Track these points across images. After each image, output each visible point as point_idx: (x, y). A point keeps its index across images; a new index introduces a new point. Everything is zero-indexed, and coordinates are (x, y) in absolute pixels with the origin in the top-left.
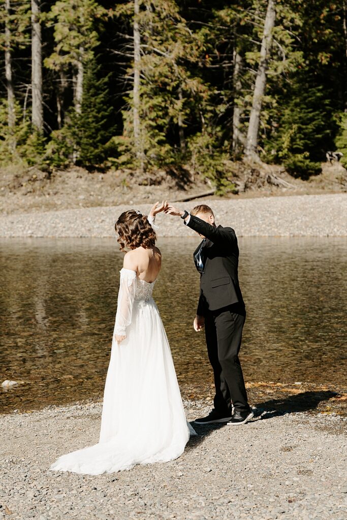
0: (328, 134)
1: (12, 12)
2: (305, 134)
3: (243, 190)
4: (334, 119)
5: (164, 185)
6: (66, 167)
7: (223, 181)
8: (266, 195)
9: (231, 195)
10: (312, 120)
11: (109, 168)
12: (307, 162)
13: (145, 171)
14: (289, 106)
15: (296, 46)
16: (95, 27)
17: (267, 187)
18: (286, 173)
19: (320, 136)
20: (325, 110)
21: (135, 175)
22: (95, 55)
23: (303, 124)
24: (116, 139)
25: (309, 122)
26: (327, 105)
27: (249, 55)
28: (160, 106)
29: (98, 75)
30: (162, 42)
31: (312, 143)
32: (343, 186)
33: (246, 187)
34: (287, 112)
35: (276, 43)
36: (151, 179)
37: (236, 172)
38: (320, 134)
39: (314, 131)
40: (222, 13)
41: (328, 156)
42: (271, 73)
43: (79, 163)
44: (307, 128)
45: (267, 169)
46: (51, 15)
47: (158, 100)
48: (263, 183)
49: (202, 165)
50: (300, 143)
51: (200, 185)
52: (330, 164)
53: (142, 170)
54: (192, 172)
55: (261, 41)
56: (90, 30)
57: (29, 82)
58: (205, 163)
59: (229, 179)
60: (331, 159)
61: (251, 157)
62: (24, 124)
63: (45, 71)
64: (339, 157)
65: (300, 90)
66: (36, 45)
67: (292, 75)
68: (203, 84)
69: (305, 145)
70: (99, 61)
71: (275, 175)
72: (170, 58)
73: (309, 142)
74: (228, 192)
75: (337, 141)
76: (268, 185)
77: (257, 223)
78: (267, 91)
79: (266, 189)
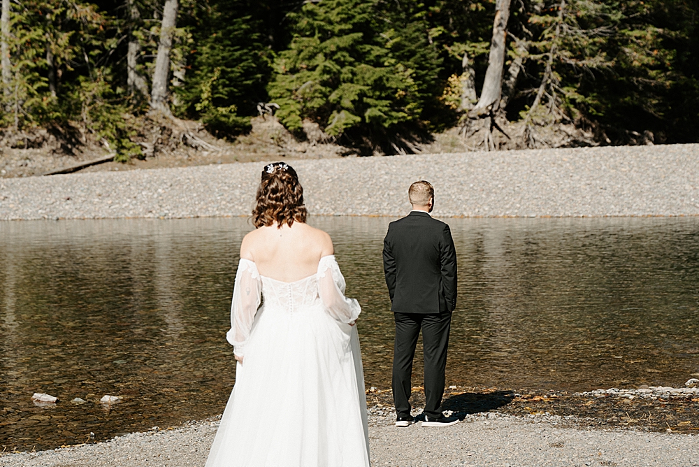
0: (258, 78)
2: (230, 79)
3: (152, 154)
4: (265, 59)
5: (47, 148)
7: (125, 142)
8: (182, 163)
9: (136, 160)
10: (239, 60)
12: (233, 117)
13: (20, 128)
14: (208, 42)
17: (182, 150)
18: (205, 131)
19: (249, 82)
20: (254, 47)
21: (7, 135)
23: (227, 65)
25: (235, 63)
26: (255, 40)
28: (40, 41)
31: (240, 91)
32: (280, 148)
33: (156, 150)
34: (205, 49)
36: (28, 140)
37: (141, 129)
38: (250, 79)
39: (242, 75)
41: (259, 108)
44: (232, 72)
45: (182, 126)
47: (37, 33)
48: (177, 144)
49: (96, 120)
50: (223, 92)
51: (94, 147)
52: (263, 120)
53: (16, 128)
54: (82, 130)
58: (101, 118)
59: (132, 139)
60: (264, 113)
61: (158, 109)
64: (274, 110)
65: (222, 19)
68: (98, 11)
69: (230, 94)
71: (192, 134)
73: (235, 90)
74: (132, 157)
75: (270, 90)
76: (185, 147)
77: (213, 199)
78: (179, 24)
79: (181, 152)
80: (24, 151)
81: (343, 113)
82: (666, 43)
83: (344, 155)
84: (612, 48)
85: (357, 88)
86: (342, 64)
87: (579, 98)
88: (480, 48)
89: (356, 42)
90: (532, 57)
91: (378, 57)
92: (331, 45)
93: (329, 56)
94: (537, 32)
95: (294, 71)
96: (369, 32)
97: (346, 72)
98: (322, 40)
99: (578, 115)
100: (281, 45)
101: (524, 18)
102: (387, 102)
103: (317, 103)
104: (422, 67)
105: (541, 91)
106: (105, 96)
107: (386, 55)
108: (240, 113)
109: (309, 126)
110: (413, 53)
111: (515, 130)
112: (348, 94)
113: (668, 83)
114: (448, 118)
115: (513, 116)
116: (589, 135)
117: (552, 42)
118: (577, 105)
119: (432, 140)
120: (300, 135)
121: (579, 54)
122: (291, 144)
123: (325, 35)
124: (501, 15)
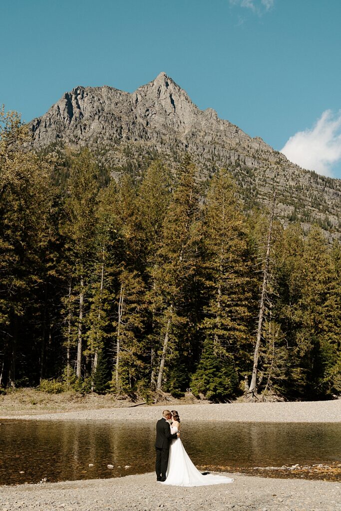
0: (187, 381)
1: (71, 334)
2: (179, 381)
4: (189, 376)
5: (127, 400)
6: (90, 392)
7: (149, 399)
8: (165, 405)
9: (152, 404)
10: (181, 376)
11: (106, 393)
12: (179, 392)
14: (173, 371)
15: (176, 349)
16: (103, 341)
17: (165, 401)
18: (172, 396)
19: (184, 382)
20: (186, 373)
21: (116, 396)
22: (102, 351)
23: (178, 377)
24: (110, 382)
26: (186, 371)
27: (159, 352)
28: (126, 370)
29: (104, 358)
30: (128, 346)
31: (182, 385)
32: (192, 401)
33: (157, 401)
34: (172, 373)
35: (168, 348)
36: (122, 398)
37: (154, 395)
39: (182, 380)
40: (149, 336)
41: (187, 390)
42: (167, 358)
43: (94, 391)
44: (179, 379)
45: (165, 394)
46: (86, 335)
47: (126, 368)
48: (163, 399)
49: (141, 392)
50: (177, 385)
51: (140, 400)
52: (188, 393)
53: (119, 394)
54: (137, 395)
55: (163, 347)
56: (101, 341)
57: (76, 360)
58: (143, 392)
59: (151, 398)
61: (159, 389)
62: (74, 375)
63: (82, 355)
64: (191, 390)
65: (177, 365)
66: (79, 346)
67: (174, 359)
68: (142, 362)
69: (179, 385)
70: (104, 353)
71: (168, 397)
72: (131, 353)
75: (190, 384)
78: (165, 366)
80: (121, 401)
81: (210, 391)
82: (303, 372)
83: (211, 403)
84: (288, 373)
85: (214, 384)
86: (210, 378)
87: (279, 388)
88: (250, 373)
89: (214, 371)
90: (264, 376)
91: (220, 376)
92: (207, 372)
93: (206, 375)
94: (266, 369)
95: (197, 379)
96: (218, 369)
97: (211, 380)
98: (205, 371)
99: (279, 393)
100: (194, 372)
101: (262, 365)
102: (222, 388)
103: (203, 388)
104: (233, 379)
105: (267, 386)
106: (144, 386)
107: (222, 375)
108: (181, 391)
109: (201, 395)
110: (230, 375)
111: (260, 397)
113: (305, 384)
114: (241, 393)
115: (259, 392)
116: (282, 399)
117: (270, 372)
118: (279, 390)
119: (236, 399)
120: (198, 398)
121: (278, 375)
122: (196, 400)
123: (206, 369)
124: (255, 364)
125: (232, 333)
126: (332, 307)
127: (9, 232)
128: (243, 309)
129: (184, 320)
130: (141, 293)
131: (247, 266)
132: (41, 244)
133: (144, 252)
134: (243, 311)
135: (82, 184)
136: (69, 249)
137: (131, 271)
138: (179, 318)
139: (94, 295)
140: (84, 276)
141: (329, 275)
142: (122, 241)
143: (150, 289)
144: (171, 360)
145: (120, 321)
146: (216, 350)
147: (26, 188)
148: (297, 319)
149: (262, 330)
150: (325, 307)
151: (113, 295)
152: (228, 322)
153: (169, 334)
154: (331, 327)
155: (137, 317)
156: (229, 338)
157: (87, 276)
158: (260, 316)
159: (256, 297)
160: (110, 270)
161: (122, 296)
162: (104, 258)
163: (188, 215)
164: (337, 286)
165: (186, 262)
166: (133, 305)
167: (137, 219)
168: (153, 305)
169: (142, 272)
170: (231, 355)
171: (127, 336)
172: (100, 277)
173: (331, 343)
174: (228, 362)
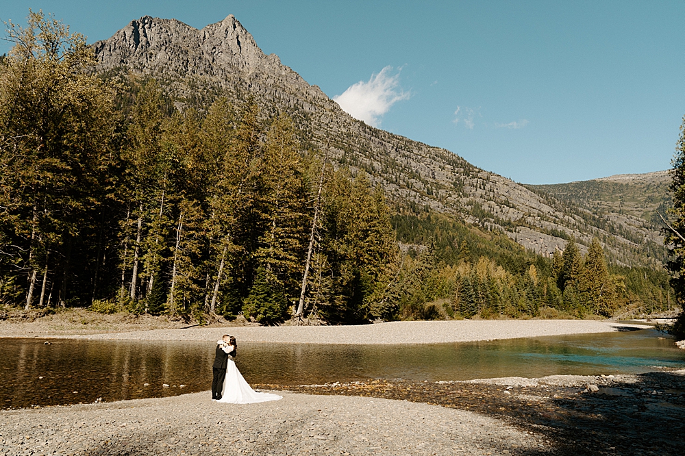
0: (239, 305)
1: (127, 256)
2: (231, 305)
3: (209, 324)
4: (241, 300)
5: (181, 321)
6: (144, 313)
7: (202, 321)
8: (217, 327)
10: (234, 300)
11: (160, 314)
12: (231, 315)
14: (226, 295)
15: (230, 275)
16: (159, 264)
18: (224, 318)
20: (239, 297)
21: (170, 317)
22: (158, 274)
23: (231, 301)
24: (164, 304)
26: (239, 295)
27: (214, 277)
28: (182, 293)
29: (159, 281)
30: (184, 271)
32: (243, 323)
34: (226, 297)
35: (223, 274)
36: (176, 319)
37: (207, 317)
38: (237, 305)
39: (235, 304)
40: (205, 262)
42: (221, 283)
43: (148, 312)
44: (232, 303)
45: (218, 317)
46: (142, 258)
47: (181, 291)
48: (216, 322)
50: (229, 308)
51: (194, 322)
52: (240, 316)
53: (173, 316)
54: (191, 317)
55: (218, 272)
57: (131, 282)
58: (196, 314)
59: (204, 320)
60: (240, 314)
61: (212, 312)
62: (128, 296)
63: (137, 277)
64: (243, 313)
65: (230, 289)
66: (135, 268)
67: (228, 284)
68: (197, 286)
69: (231, 309)
70: (160, 276)
71: (220, 319)
72: (187, 277)
73: (233, 308)
74: (204, 325)
75: (242, 308)
76: (218, 322)
78: (219, 290)
79: (217, 324)
80: (174, 322)
81: (261, 315)
82: (345, 299)
83: (260, 326)
84: (331, 300)
85: (265, 308)
86: (261, 302)
87: (323, 313)
88: (298, 299)
89: (265, 297)
90: (311, 302)
91: (271, 301)
92: (258, 297)
93: (258, 300)
94: (312, 295)
95: (249, 303)
96: (269, 294)
97: (262, 304)
98: (256, 296)
99: (322, 317)
100: (246, 296)
101: (309, 292)
102: (272, 312)
103: (254, 312)
104: (282, 303)
105: (312, 311)
106: (198, 308)
107: (273, 300)
108: (233, 314)
109: (251, 317)
110: (280, 300)
111: (306, 320)
112: (262, 310)
113: (345, 309)
114: (289, 317)
115: (305, 317)
116: (325, 322)
117: (315, 298)
118: (322, 315)
119: (284, 322)
120: (249, 320)
121: (323, 302)
122: (247, 322)
123: (257, 294)
124: (303, 291)
125: (283, 262)
126: (372, 243)
127: (68, 153)
128: (295, 241)
129: (239, 248)
130: (201, 221)
131: (300, 202)
132: (101, 167)
133: (205, 182)
134: (295, 243)
135: (146, 113)
136: (130, 174)
137: (191, 199)
138: (235, 246)
139: (153, 220)
140: (143, 201)
141: (372, 214)
142: (184, 171)
143: (208, 218)
144: (225, 284)
145: (177, 246)
146: (268, 278)
147: (88, 110)
148: (342, 252)
149: (311, 260)
150: (367, 242)
151: (172, 221)
152: (280, 252)
153: (225, 260)
154: (370, 260)
155: (195, 244)
156: (280, 267)
157: (146, 202)
158: (310, 248)
159: (307, 231)
160: (170, 197)
161: (181, 223)
162: (165, 185)
163: (249, 152)
164: (378, 225)
165: (244, 194)
166: (191, 232)
167: (199, 150)
168: (211, 233)
169: (202, 201)
170: (281, 282)
171: (184, 261)
172: (159, 203)
173: (369, 274)
174: (278, 288)
